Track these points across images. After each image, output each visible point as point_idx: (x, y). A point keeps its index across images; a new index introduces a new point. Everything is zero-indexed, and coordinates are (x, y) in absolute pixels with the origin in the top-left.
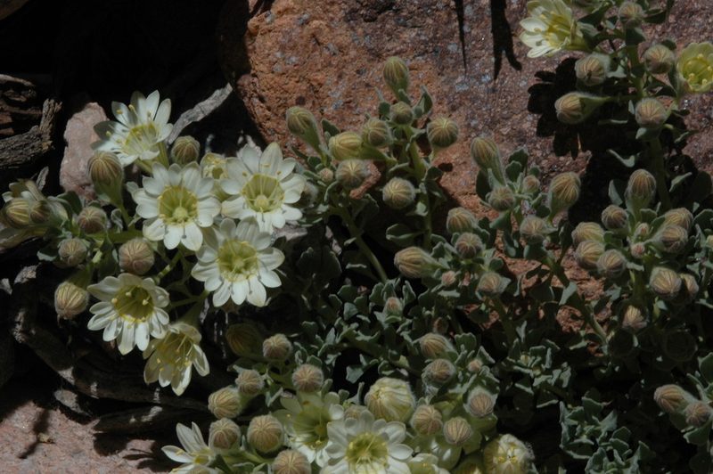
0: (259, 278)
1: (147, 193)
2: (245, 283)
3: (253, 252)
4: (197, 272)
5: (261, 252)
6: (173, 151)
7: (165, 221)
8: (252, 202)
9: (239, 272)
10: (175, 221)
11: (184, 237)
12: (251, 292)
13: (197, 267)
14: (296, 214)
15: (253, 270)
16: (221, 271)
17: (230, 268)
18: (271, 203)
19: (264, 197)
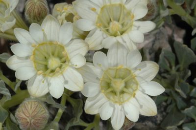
0: (143, 91)
1: (19, 58)
2: (133, 100)
3: (128, 72)
4: (91, 108)
5: (136, 69)
6: (26, 15)
7: (44, 76)
8: (107, 30)
9: (122, 92)
10: (53, 71)
11: (66, 82)
12: (141, 107)
13: (88, 103)
14: (150, 26)
15: (134, 86)
16: (109, 98)
17: (114, 93)
18: (123, 25)
19: (116, 23)
